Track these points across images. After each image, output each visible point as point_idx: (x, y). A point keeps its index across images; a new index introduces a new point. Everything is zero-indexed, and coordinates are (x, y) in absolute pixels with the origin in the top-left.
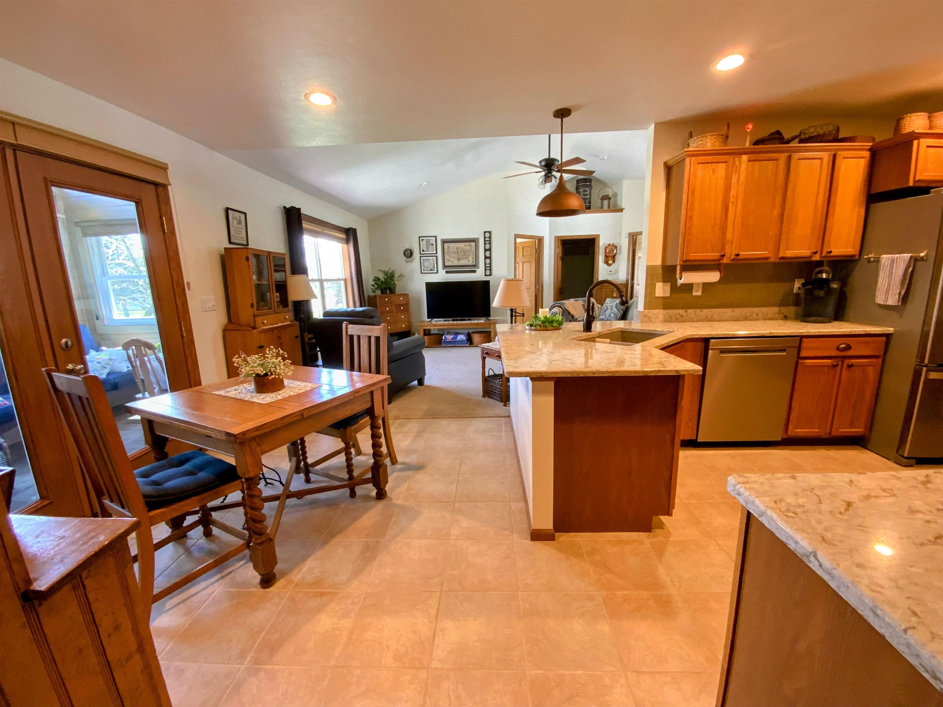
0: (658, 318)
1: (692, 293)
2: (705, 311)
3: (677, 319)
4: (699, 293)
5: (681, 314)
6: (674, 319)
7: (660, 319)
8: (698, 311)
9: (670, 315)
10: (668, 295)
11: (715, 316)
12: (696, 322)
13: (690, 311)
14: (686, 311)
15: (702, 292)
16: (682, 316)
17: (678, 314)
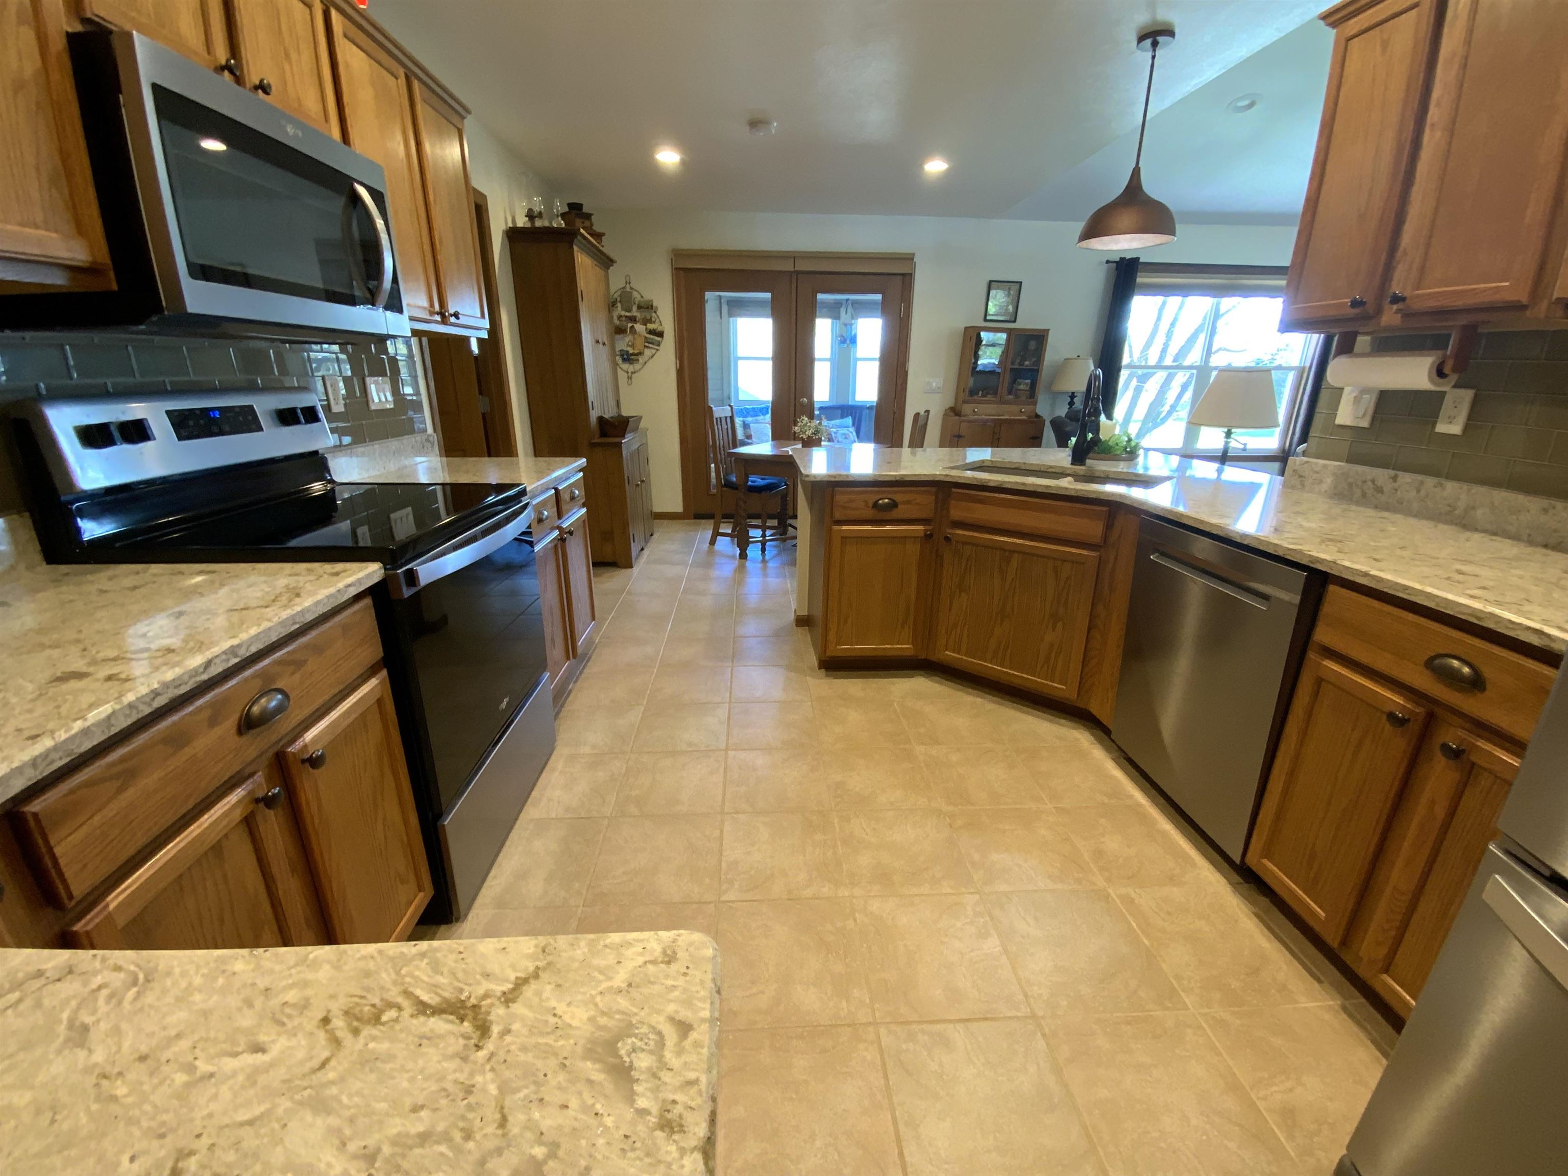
0: (1321, 482)
1: (1434, 424)
2: (1451, 487)
3: (1364, 495)
4: (1456, 429)
5: (1379, 483)
6: (1358, 493)
7: (1325, 487)
8: (1430, 482)
9: (1351, 480)
10: (1365, 424)
11: (1479, 512)
12: (1415, 516)
13: (1406, 478)
14: (1394, 479)
15: (1466, 428)
16: (1380, 490)
17: (1370, 483)
